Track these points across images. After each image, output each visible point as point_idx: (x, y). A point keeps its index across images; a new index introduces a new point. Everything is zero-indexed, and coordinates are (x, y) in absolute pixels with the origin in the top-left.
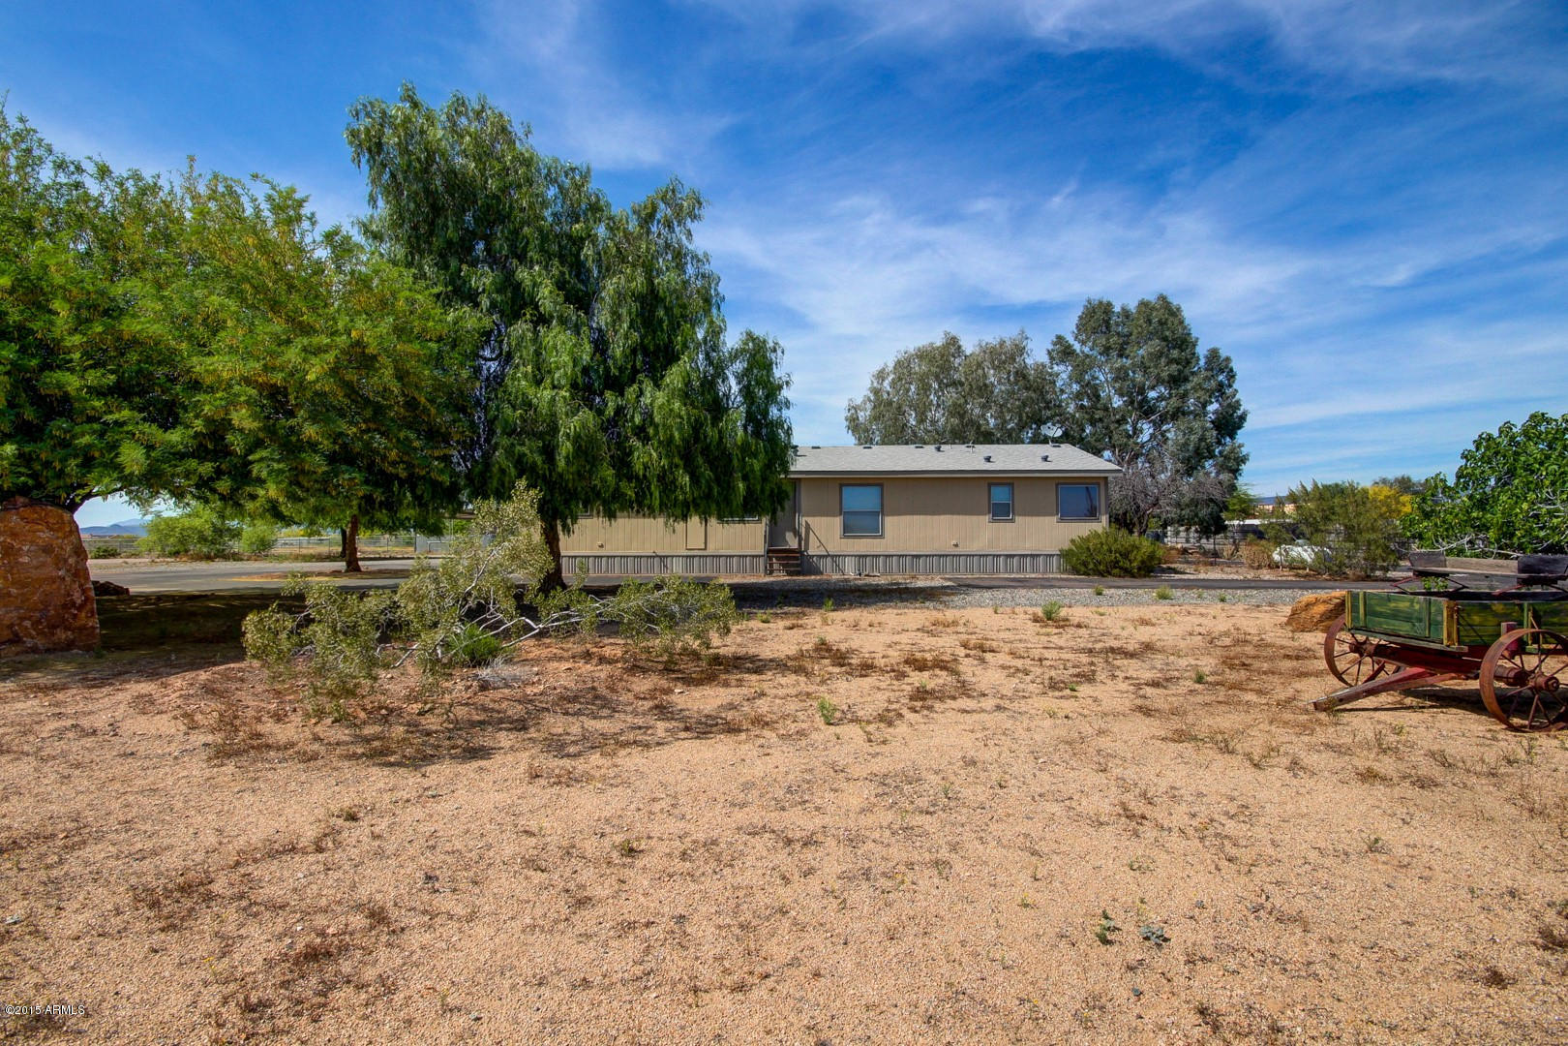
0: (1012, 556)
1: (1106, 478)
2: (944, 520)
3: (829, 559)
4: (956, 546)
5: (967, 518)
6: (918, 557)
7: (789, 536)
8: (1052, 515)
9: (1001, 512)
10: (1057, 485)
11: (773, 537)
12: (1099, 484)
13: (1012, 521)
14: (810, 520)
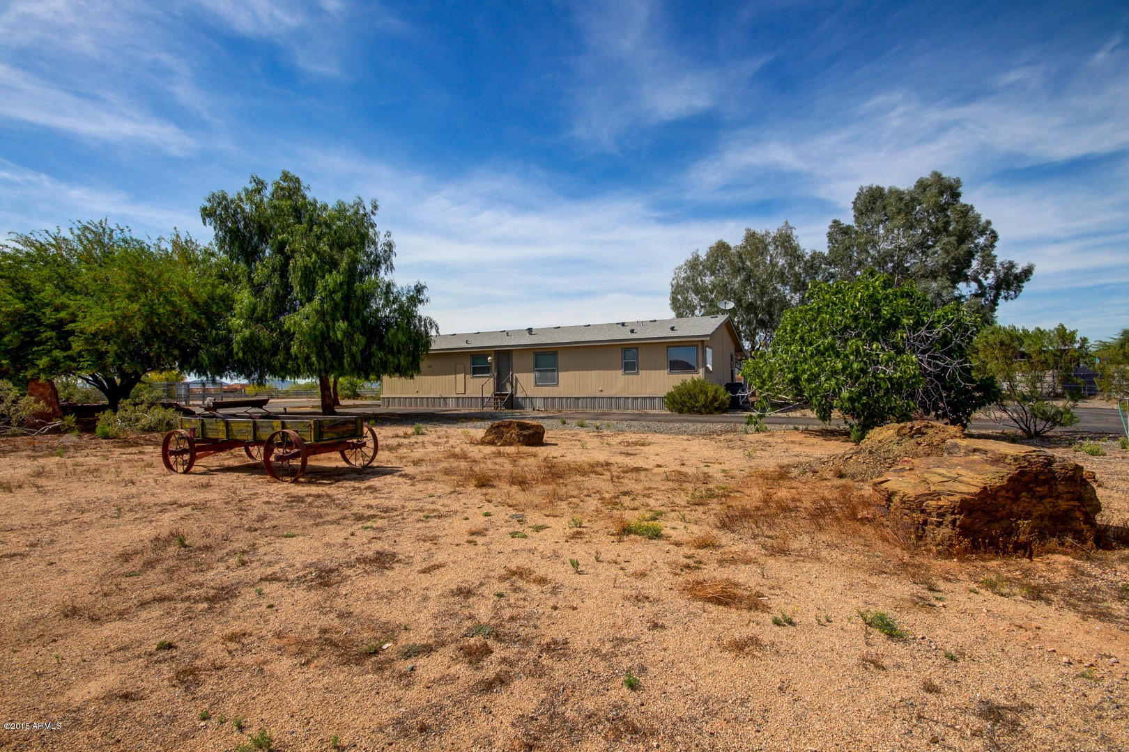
0: (637, 398)
1: (703, 341)
2: (594, 374)
3: (528, 400)
4: (601, 391)
5: (609, 372)
6: (578, 398)
7: (508, 386)
8: (664, 369)
9: (630, 367)
10: (668, 347)
11: (499, 386)
12: (697, 346)
13: (637, 374)
14: (517, 375)
